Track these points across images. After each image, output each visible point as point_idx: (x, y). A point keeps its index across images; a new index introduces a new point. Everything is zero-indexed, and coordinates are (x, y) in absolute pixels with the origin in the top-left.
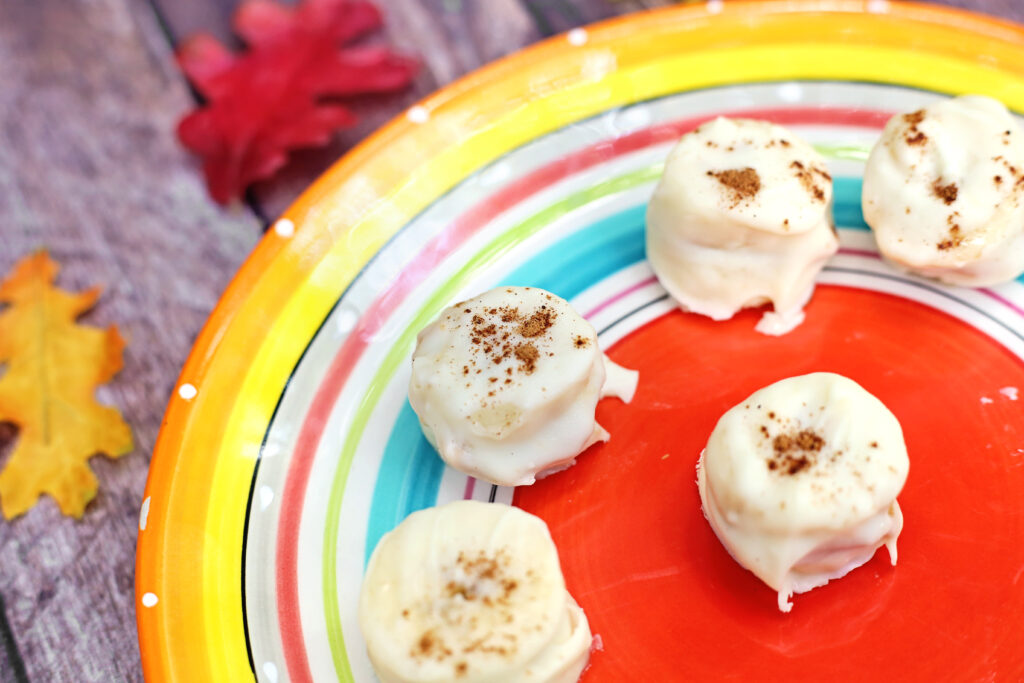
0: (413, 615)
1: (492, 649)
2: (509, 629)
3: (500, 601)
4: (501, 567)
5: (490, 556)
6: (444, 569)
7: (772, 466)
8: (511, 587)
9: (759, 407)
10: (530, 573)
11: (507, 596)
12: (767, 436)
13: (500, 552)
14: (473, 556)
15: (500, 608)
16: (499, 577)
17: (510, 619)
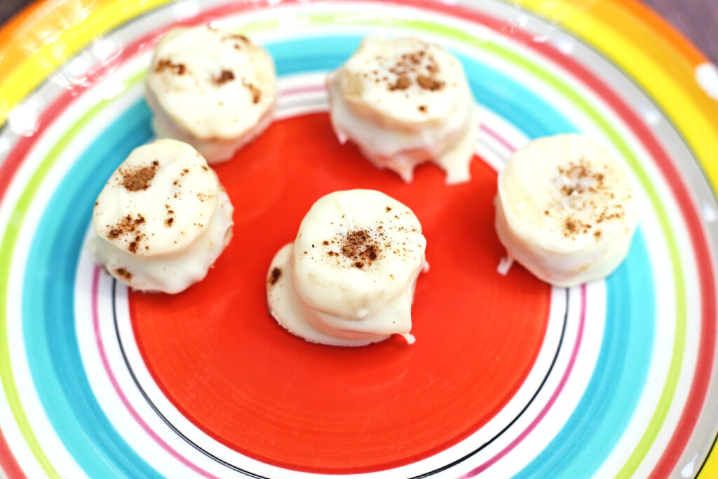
0: (552, 211)
1: (612, 216)
2: (616, 202)
3: (599, 188)
4: (588, 169)
5: (577, 163)
6: (554, 180)
7: (359, 266)
8: (600, 178)
9: (313, 246)
10: (606, 167)
11: (601, 184)
12: (337, 254)
13: (582, 160)
14: (567, 167)
15: (601, 192)
16: (591, 175)
17: (612, 196)
